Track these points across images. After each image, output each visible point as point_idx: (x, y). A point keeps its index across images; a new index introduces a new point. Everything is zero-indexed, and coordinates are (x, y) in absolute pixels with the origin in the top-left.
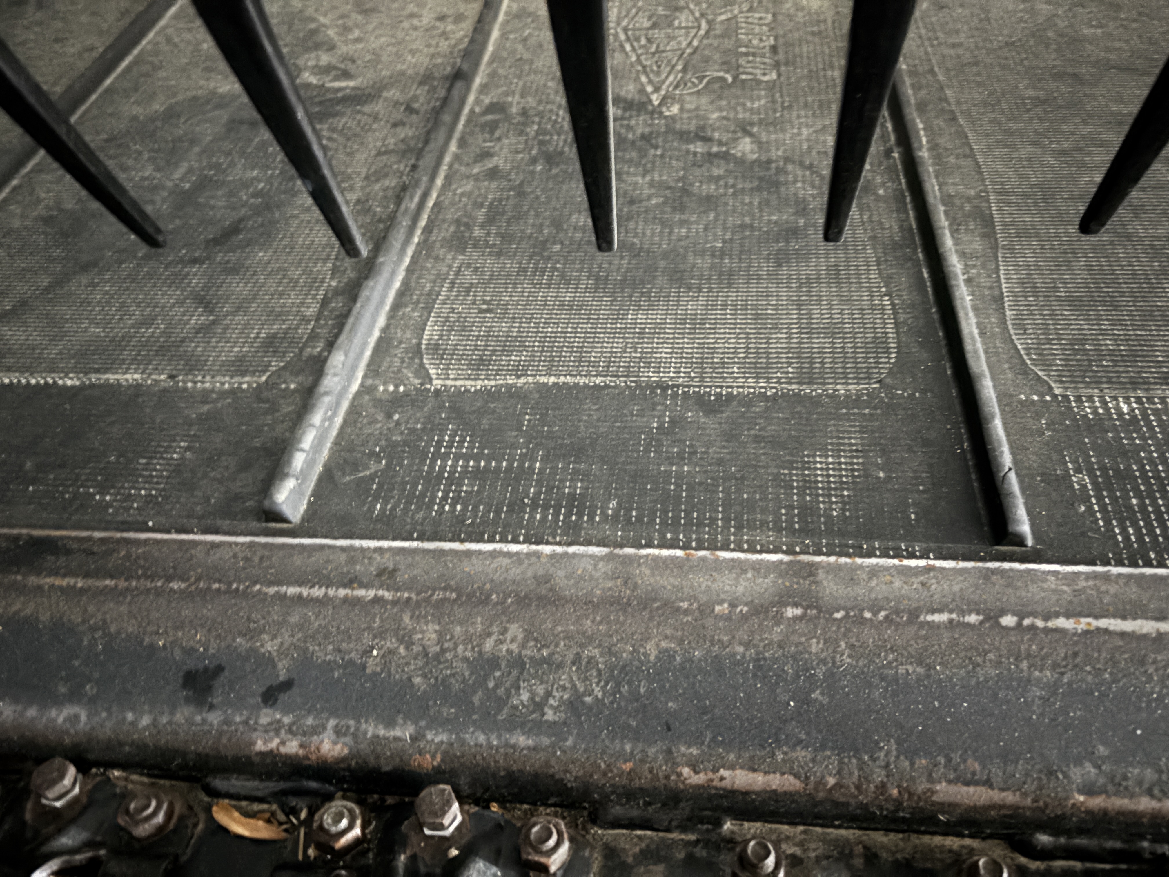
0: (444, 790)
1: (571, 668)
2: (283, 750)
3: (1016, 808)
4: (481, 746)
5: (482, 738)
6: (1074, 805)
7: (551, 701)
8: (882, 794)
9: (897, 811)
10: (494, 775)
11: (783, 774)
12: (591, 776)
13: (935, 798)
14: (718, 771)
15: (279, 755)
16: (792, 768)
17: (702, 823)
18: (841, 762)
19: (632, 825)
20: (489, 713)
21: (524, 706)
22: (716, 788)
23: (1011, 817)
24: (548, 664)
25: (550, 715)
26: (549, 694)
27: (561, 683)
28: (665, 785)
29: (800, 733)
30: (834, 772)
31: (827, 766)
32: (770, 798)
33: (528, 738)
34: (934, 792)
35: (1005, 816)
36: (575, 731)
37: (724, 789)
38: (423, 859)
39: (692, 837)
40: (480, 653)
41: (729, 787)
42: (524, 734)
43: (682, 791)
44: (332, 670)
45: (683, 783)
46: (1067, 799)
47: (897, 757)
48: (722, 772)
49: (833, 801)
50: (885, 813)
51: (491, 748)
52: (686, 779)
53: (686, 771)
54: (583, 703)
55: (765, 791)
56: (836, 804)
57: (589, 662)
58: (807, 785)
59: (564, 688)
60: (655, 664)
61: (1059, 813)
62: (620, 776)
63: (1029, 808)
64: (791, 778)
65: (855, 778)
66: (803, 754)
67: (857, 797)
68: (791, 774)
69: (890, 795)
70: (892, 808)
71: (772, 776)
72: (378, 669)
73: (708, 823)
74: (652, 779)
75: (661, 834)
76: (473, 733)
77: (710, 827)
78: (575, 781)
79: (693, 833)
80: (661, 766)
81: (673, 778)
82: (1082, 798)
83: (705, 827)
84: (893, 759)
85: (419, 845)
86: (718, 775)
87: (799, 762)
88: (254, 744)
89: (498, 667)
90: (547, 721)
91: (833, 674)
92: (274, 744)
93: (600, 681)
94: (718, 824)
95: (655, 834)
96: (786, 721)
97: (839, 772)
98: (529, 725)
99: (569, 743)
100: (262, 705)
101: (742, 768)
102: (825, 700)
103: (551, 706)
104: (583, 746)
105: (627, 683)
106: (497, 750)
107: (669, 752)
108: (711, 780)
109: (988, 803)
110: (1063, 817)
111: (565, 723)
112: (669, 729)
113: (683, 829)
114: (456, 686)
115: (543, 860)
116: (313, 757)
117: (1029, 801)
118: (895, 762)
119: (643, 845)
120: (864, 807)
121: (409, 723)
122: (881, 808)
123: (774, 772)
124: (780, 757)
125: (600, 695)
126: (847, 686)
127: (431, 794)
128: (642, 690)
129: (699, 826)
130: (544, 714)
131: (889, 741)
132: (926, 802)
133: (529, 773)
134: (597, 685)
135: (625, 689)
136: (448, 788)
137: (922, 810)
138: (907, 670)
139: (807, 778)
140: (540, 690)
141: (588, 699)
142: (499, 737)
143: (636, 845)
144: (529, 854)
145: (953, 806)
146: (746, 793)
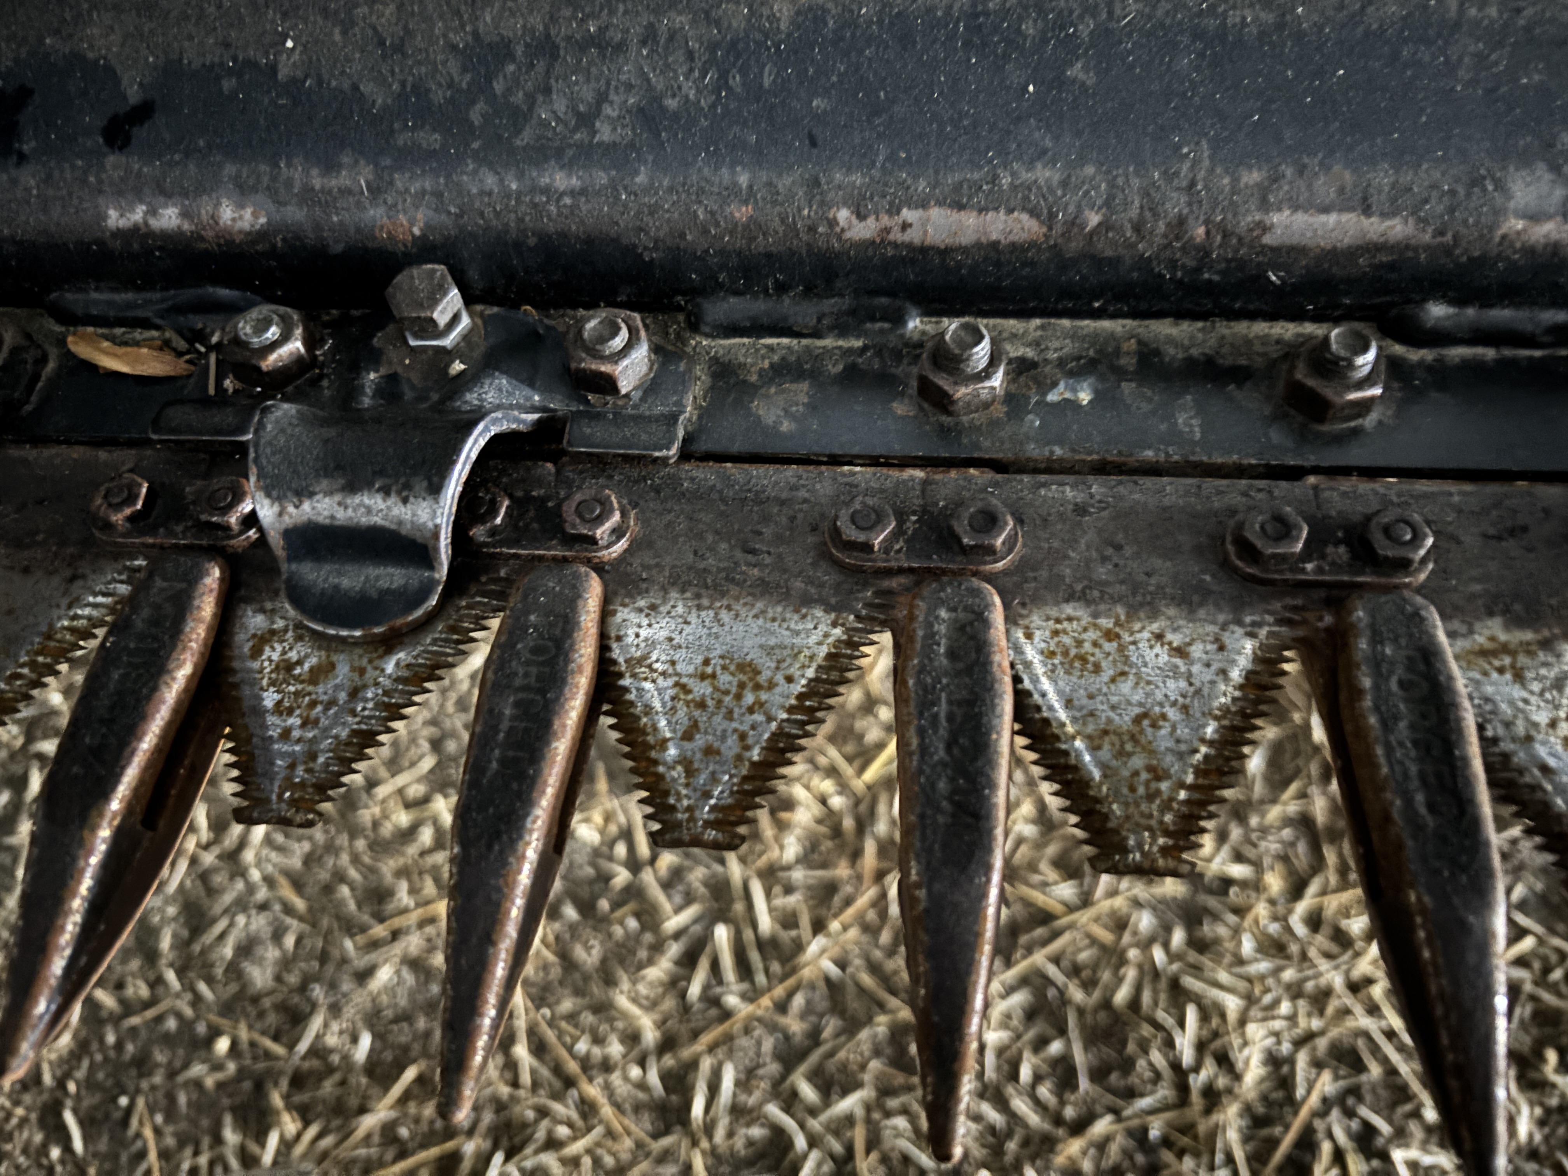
0: (434, 271)
1: (639, 52)
2: (156, 224)
3: (1403, 248)
4: (490, 194)
5: (490, 181)
6: (1504, 237)
7: (608, 110)
8: (1178, 238)
9: (1198, 270)
10: (518, 245)
11: (1010, 211)
12: (682, 235)
13: (1267, 239)
14: (898, 213)
15: (150, 234)
16: (1026, 198)
17: (873, 319)
18: (1112, 185)
19: (757, 329)
20: (500, 137)
21: (558, 120)
22: (895, 245)
23: (1391, 267)
24: (599, 46)
25: (605, 133)
26: (602, 98)
27: (623, 78)
28: (808, 244)
29: (1043, 139)
30: (1099, 202)
31: (1087, 193)
32: (986, 259)
33: (569, 176)
34: (1266, 229)
35: (1382, 266)
36: (650, 158)
37: (909, 246)
38: (409, 380)
39: (858, 343)
40: (475, 34)
41: (917, 241)
42: (562, 167)
43: (838, 255)
44: (218, 79)
45: (839, 238)
46: (1492, 229)
47: (1211, 171)
48: (907, 214)
49: (1093, 257)
50: (1179, 274)
51: (508, 196)
52: (843, 230)
53: (843, 215)
54: (663, 109)
55: (978, 245)
56: (1098, 262)
57: (671, 38)
58: (1050, 228)
59: (629, 87)
60: (789, 35)
61: (1476, 254)
62: (732, 233)
63: (1427, 248)
64: (1025, 217)
65: (1134, 212)
66: (1047, 174)
67: (1133, 246)
68: (1024, 209)
69: (1192, 238)
70: (1190, 263)
71: (991, 215)
72: (299, 74)
73: (883, 319)
74: (785, 235)
75: (805, 342)
76: (475, 172)
77: (886, 325)
78: (656, 248)
79: (858, 337)
80: (800, 210)
81: (821, 230)
82: (1520, 225)
83: (878, 325)
84: (1201, 175)
85: (402, 362)
86: (899, 220)
87: (1039, 188)
88: (106, 217)
89: (510, 56)
90: (600, 144)
91: (1108, 32)
92: (138, 215)
93: (691, 70)
94: (899, 320)
95: (795, 341)
96: (1019, 119)
97: (1108, 203)
98: (570, 152)
99: (641, 179)
100: (105, 149)
101: (940, 203)
102: (1091, 80)
103: (608, 117)
104: (666, 183)
105: (739, 71)
106: (518, 200)
107: (816, 182)
108: (887, 230)
109: (1360, 242)
110: (1481, 262)
111: (632, 145)
112: (813, 143)
113: (842, 331)
114: (439, 96)
115: (604, 368)
116: (209, 234)
117: (1427, 237)
118: (1204, 179)
119: (776, 358)
120: (1144, 264)
121: (362, 162)
122: (1173, 264)
123: (996, 209)
124: (1006, 181)
125: (692, 94)
126: (1129, 52)
127: (412, 277)
128: (767, 82)
129: (868, 325)
130: (594, 133)
131: (1197, 143)
132: (1251, 247)
133: (578, 237)
134: (687, 79)
135: (736, 80)
136: (441, 268)
137: (1242, 264)
138: (1244, 18)
139: (1052, 216)
140: (587, 93)
141: (672, 103)
142: (520, 177)
143: (763, 358)
144: (582, 360)
145: (1296, 251)
146: (946, 252)
